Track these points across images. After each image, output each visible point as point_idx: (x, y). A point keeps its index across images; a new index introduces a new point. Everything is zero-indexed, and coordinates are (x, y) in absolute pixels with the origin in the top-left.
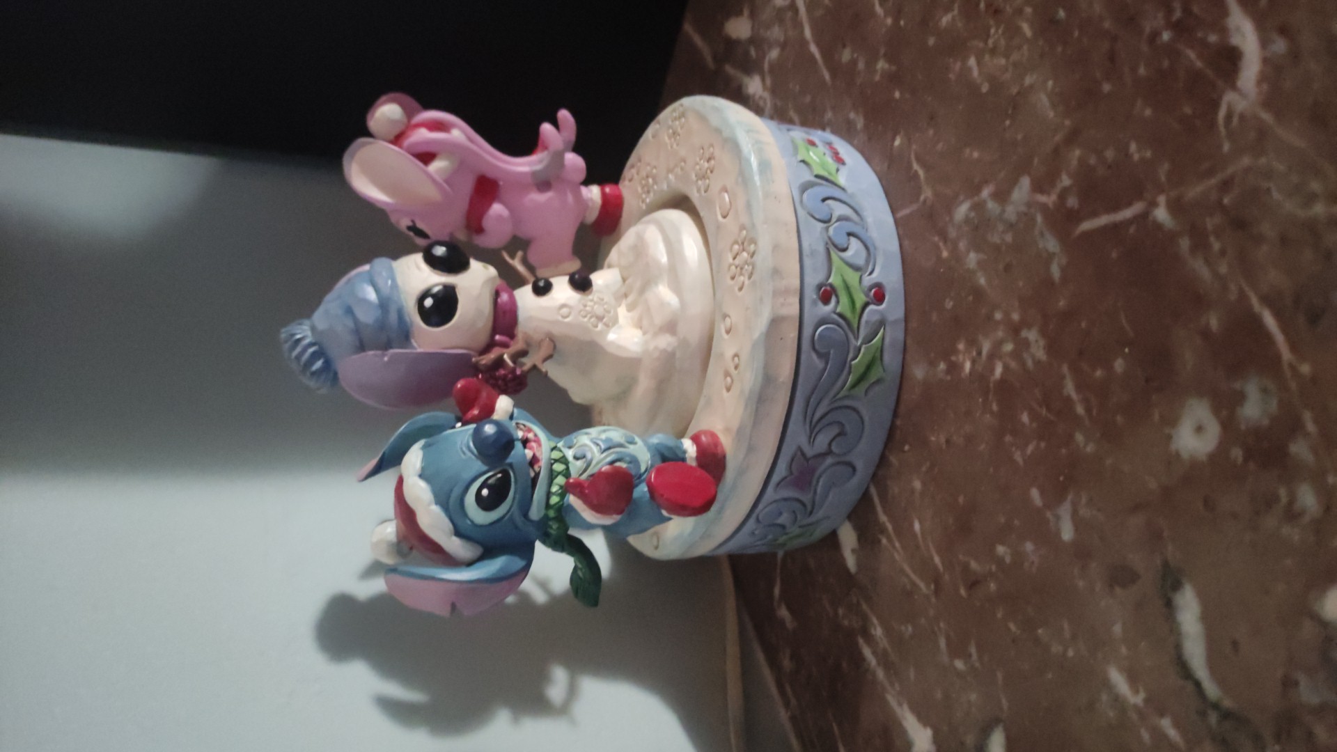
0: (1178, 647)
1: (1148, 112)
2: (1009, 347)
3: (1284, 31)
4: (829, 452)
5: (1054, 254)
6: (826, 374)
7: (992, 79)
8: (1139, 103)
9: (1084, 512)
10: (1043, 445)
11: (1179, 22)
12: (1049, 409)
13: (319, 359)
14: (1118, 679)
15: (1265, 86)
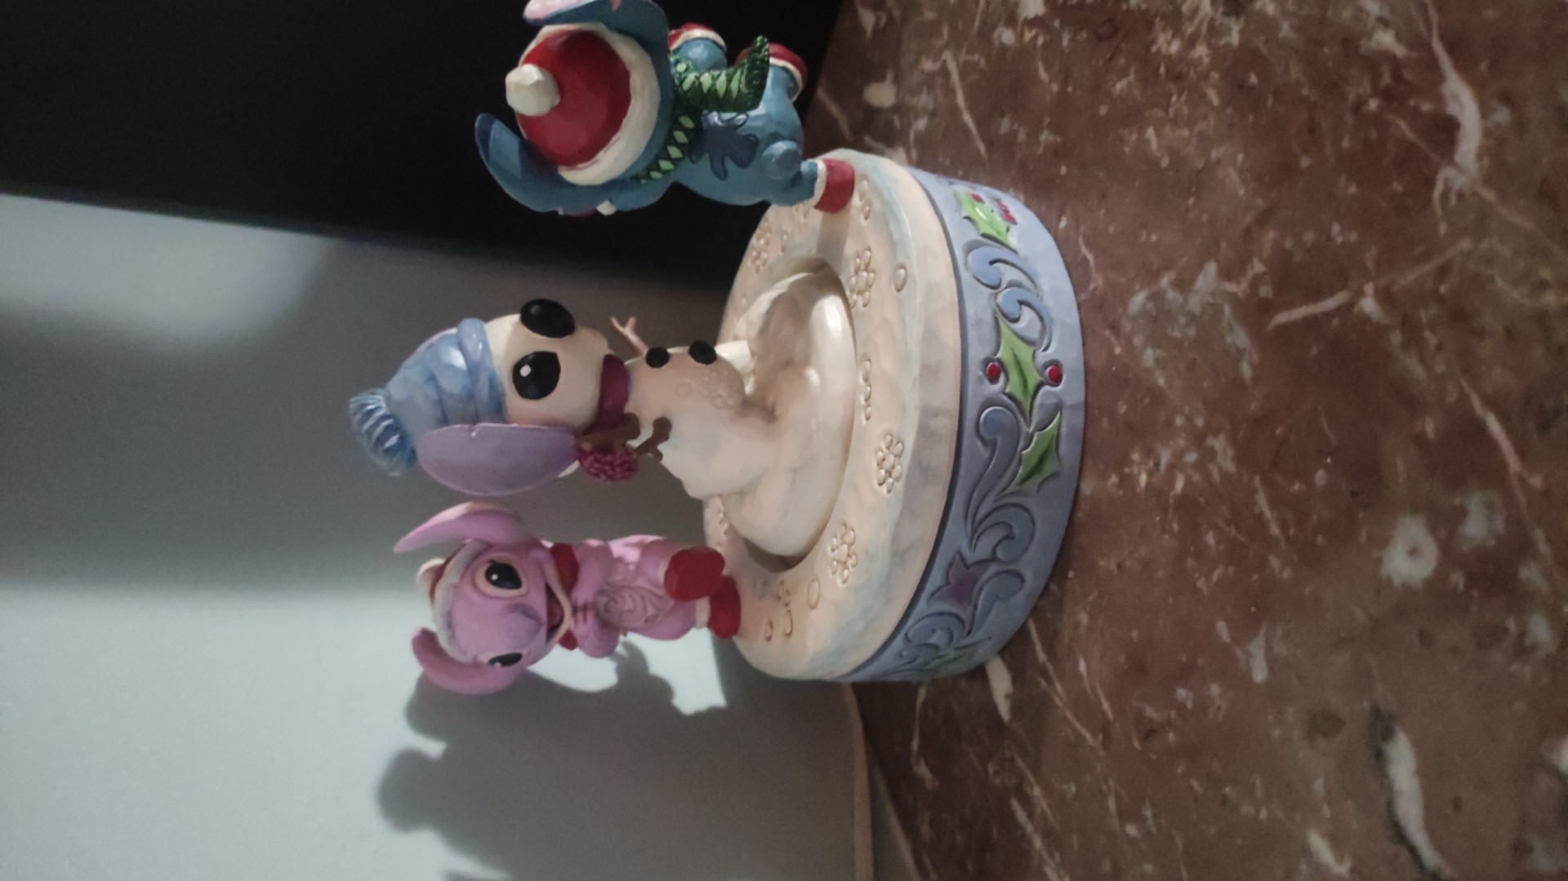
0: (1390, 806)
1: (1353, 190)
2: (1191, 457)
3: (1507, 99)
4: (993, 559)
5: (1244, 350)
6: (991, 467)
7: (1173, 153)
8: (1343, 180)
9: (1281, 649)
10: (1231, 569)
11: (1388, 88)
12: (1239, 529)
13: (394, 435)
14: (1319, 845)
15: (1486, 161)
